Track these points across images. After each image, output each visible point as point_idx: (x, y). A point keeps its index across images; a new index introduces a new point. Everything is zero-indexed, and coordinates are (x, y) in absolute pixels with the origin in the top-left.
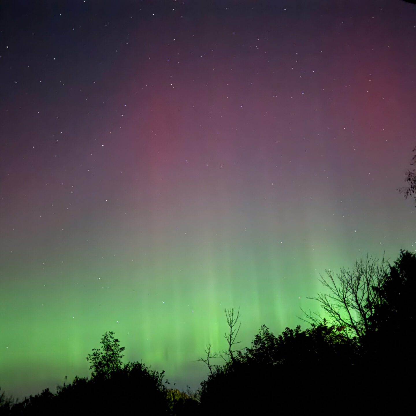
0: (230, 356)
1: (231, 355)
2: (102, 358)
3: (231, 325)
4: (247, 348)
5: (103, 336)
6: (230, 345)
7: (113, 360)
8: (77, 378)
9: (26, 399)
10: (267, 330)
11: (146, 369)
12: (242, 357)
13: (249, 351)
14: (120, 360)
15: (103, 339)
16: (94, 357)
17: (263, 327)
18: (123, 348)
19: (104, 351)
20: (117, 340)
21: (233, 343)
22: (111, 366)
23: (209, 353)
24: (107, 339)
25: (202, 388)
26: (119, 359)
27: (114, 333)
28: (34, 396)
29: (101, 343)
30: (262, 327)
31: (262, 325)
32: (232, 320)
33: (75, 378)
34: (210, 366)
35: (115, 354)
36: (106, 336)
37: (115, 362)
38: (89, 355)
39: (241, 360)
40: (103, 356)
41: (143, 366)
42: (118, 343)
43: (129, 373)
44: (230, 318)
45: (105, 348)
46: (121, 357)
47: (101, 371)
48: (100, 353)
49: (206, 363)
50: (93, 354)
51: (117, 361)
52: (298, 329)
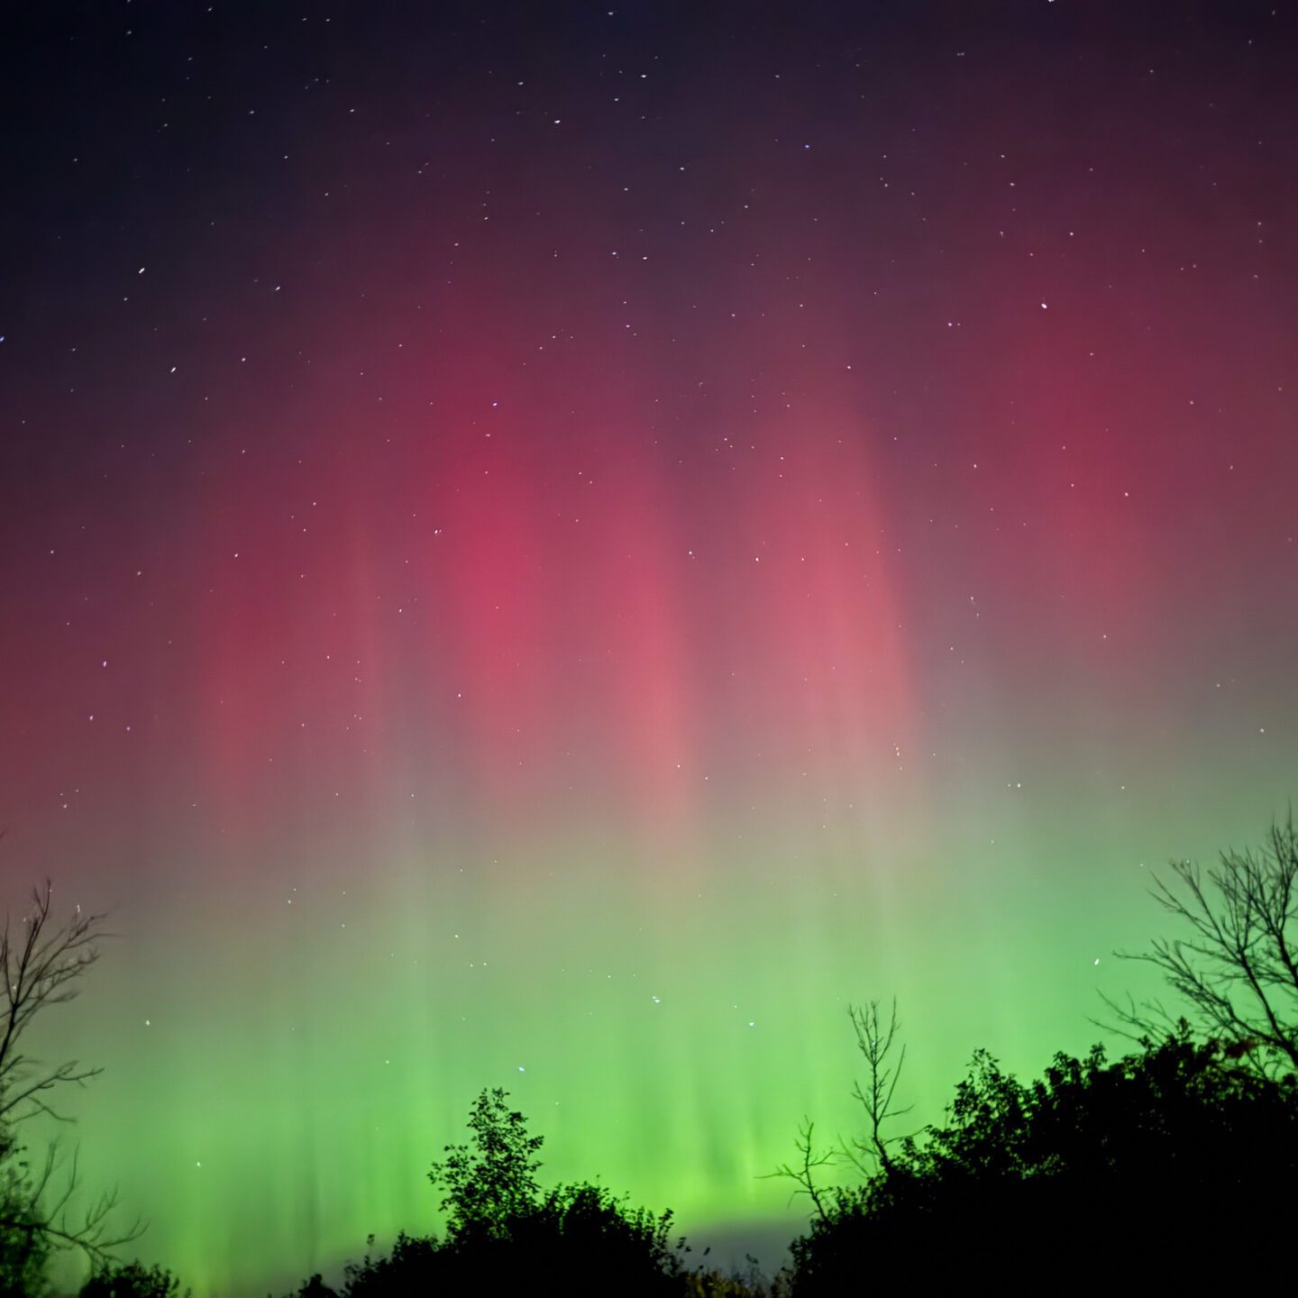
0: (878, 1158)
1: (879, 1153)
2: (475, 1173)
3: (872, 1057)
4: (930, 1126)
5: (474, 1103)
6: (877, 1123)
7: (510, 1179)
8: (404, 1241)
10: (992, 1065)
11: (615, 1204)
12: (918, 1158)
13: (940, 1138)
14: (531, 1177)
15: (474, 1114)
16: (451, 1172)
17: (979, 1058)
18: (536, 1139)
19: (480, 1150)
20: (516, 1117)
21: (885, 1114)
22: (504, 1198)
23: (809, 1148)
24: (488, 1113)
25: (796, 1261)
26: (527, 1173)
27: (508, 1094)
29: (469, 1125)
30: (976, 1059)
31: (975, 1052)
32: (874, 1040)
33: (398, 1240)
34: (815, 1190)
35: (515, 1160)
36: (483, 1105)
37: (515, 1186)
38: (435, 1165)
39: (916, 1165)
40: (478, 1166)
41: (603, 1194)
42: (520, 1125)
43: (561, 1219)
44: (868, 1035)
45: (481, 1143)
46: (534, 1168)
47: (476, 1214)
48: (469, 1156)
49: (802, 1182)
50: (447, 1163)
51: (523, 1182)
52: (1097, 1057)
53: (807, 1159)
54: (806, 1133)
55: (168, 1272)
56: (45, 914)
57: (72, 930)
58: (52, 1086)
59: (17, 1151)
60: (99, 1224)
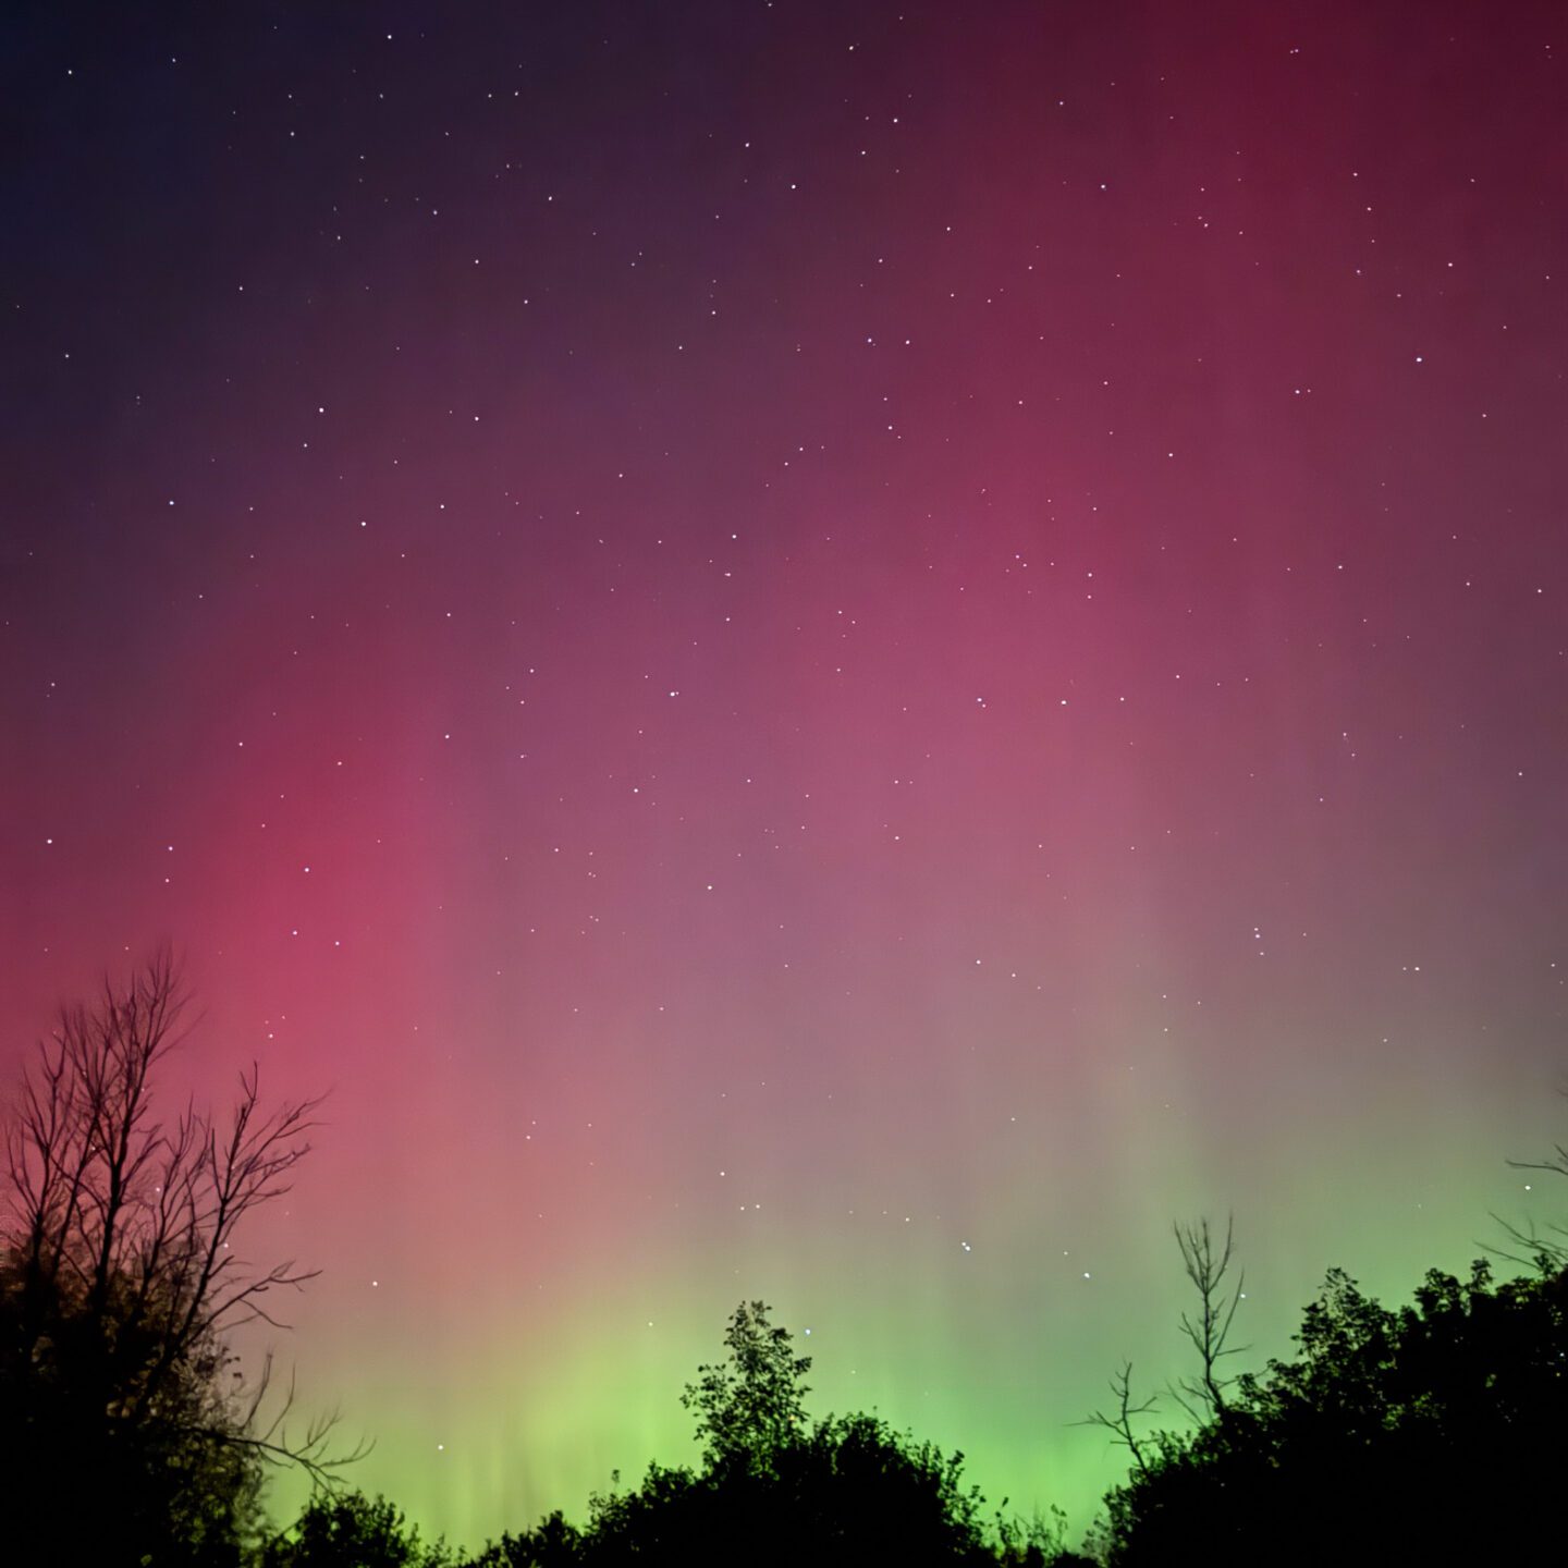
0: (1211, 1404)
1: (1213, 1398)
2: (733, 1397)
3: (1203, 1283)
4: (1274, 1361)
5: (731, 1318)
6: (1209, 1362)
7: (774, 1404)
8: (655, 1470)
9: (492, 1547)
10: (1349, 1288)
11: (896, 1440)
12: (1259, 1398)
13: (1286, 1375)
14: (798, 1404)
15: (731, 1330)
16: (707, 1396)
17: (1334, 1279)
18: (803, 1361)
19: (739, 1372)
20: (780, 1334)
21: (1219, 1352)
22: (768, 1427)
23: (1127, 1393)
24: (747, 1329)
25: (1112, 1516)
26: (794, 1398)
27: (769, 1308)
28: (515, 1537)
29: (726, 1343)
30: (1329, 1278)
31: (1329, 1271)
32: (1205, 1263)
33: (649, 1471)
34: (1134, 1441)
35: (779, 1384)
36: (742, 1319)
37: (780, 1415)
38: (688, 1387)
39: (1257, 1407)
40: (737, 1388)
41: (881, 1428)
42: (785, 1343)
43: (833, 1455)
44: (1198, 1258)
45: (741, 1363)
46: (801, 1393)
47: (736, 1444)
48: (727, 1377)
49: (1119, 1431)
50: (703, 1384)
51: (789, 1409)
52: (1480, 1274)
53: (1124, 1405)
54: (1123, 1375)
55: (392, 1505)
56: (253, 1100)
57: (282, 1118)
58: (267, 1288)
59: (229, 1361)
60: (320, 1442)
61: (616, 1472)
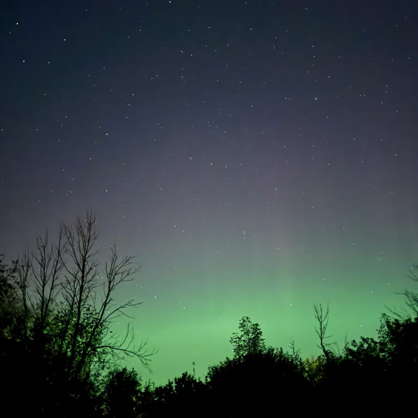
6: (321, 340)
53: (294, 351)
54: (292, 343)
58: (125, 307)
61: (194, 362)
